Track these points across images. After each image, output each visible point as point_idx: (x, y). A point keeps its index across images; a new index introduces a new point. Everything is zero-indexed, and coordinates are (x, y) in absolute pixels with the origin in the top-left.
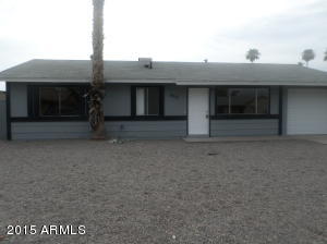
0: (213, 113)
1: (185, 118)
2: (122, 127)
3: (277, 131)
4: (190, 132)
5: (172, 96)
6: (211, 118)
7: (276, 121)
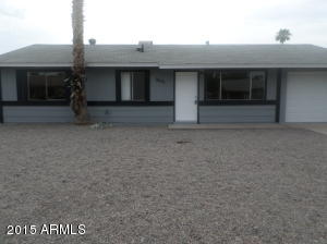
0: (202, 99)
1: (172, 104)
2: (107, 112)
3: (273, 119)
4: (177, 119)
5: (158, 80)
6: (200, 103)
7: (274, 107)
